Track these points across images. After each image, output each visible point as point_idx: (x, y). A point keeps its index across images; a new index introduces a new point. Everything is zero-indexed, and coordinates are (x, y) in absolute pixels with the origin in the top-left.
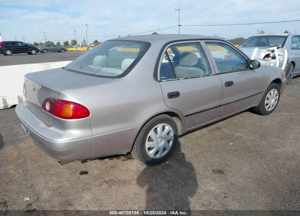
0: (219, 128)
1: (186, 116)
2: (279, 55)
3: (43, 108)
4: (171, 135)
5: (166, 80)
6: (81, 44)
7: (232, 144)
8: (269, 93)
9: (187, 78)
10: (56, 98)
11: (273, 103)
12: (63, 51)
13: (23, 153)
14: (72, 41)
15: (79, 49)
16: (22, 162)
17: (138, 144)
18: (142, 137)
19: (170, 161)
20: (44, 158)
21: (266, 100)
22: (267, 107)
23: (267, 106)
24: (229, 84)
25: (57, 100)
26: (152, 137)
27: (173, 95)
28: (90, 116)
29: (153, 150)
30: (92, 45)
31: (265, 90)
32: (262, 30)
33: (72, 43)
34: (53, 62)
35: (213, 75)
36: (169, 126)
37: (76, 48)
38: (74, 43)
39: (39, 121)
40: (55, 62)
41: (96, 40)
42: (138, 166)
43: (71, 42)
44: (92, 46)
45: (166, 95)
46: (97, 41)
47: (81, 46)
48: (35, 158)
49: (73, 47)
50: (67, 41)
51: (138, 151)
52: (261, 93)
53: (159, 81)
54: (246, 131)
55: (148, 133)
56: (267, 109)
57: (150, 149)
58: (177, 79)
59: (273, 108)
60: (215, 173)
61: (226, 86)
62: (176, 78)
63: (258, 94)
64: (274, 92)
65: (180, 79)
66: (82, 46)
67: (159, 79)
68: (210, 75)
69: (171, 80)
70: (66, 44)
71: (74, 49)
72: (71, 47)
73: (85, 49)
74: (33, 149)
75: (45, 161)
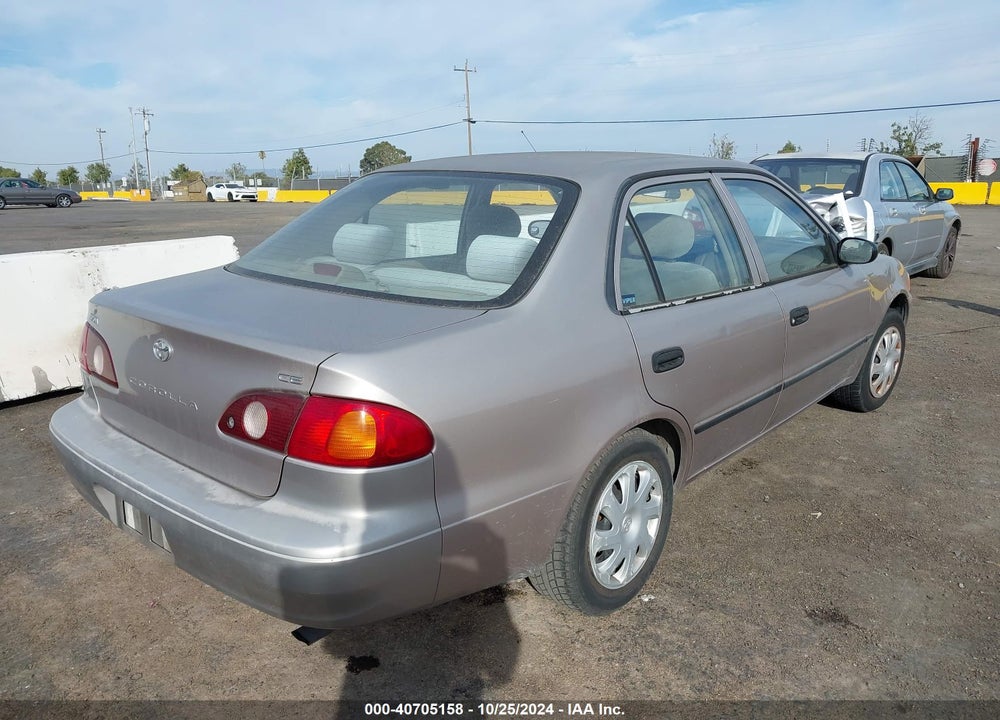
0: (751, 463)
1: (697, 431)
2: (852, 219)
3: (223, 426)
4: (655, 502)
5: (640, 309)
6: (124, 180)
7: (820, 514)
8: (881, 340)
9: (694, 301)
10: (303, 388)
11: (890, 371)
12: (64, 202)
13: (84, 601)
14: (91, 167)
15: (121, 195)
16: (95, 641)
17: (568, 542)
18: (582, 515)
19: (652, 593)
20: (177, 617)
21: (873, 364)
22: (874, 385)
23: (875, 383)
24: (800, 316)
25: (305, 397)
26: (607, 513)
27: (667, 360)
28: (433, 451)
29: (609, 559)
30: (170, 183)
31: (874, 333)
32: (726, 142)
33: (90, 176)
34: (111, 247)
35: (757, 288)
36: (653, 470)
37: (111, 193)
38: (100, 174)
39: (199, 478)
40: (118, 246)
41: (182, 166)
42: (552, 620)
43: (87, 172)
44: (169, 187)
45: (648, 363)
46: (185, 170)
47: (125, 184)
48: (142, 620)
49: (96, 190)
50: (72, 169)
51: (567, 569)
52: (866, 340)
53: (622, 313)
54: (838, 468)
55: (597, 501)
56: (873, 391)
57: (601, 556)
58: (667, 305)
59: (888, 386)
60: (821, 623)
61: (792, 325)
62: (666, 302)
63: (859, 344)
64: (891, 337)
65: (676, 303)
66: (131, 186)
67: (620, 307)
68: (749, 289)
69: (652, 307)
70: (69, 176)
71: (102, 196)
72: (88, 189)
73: (145, 195)
74: (117, 582)
75: (186, 627)
